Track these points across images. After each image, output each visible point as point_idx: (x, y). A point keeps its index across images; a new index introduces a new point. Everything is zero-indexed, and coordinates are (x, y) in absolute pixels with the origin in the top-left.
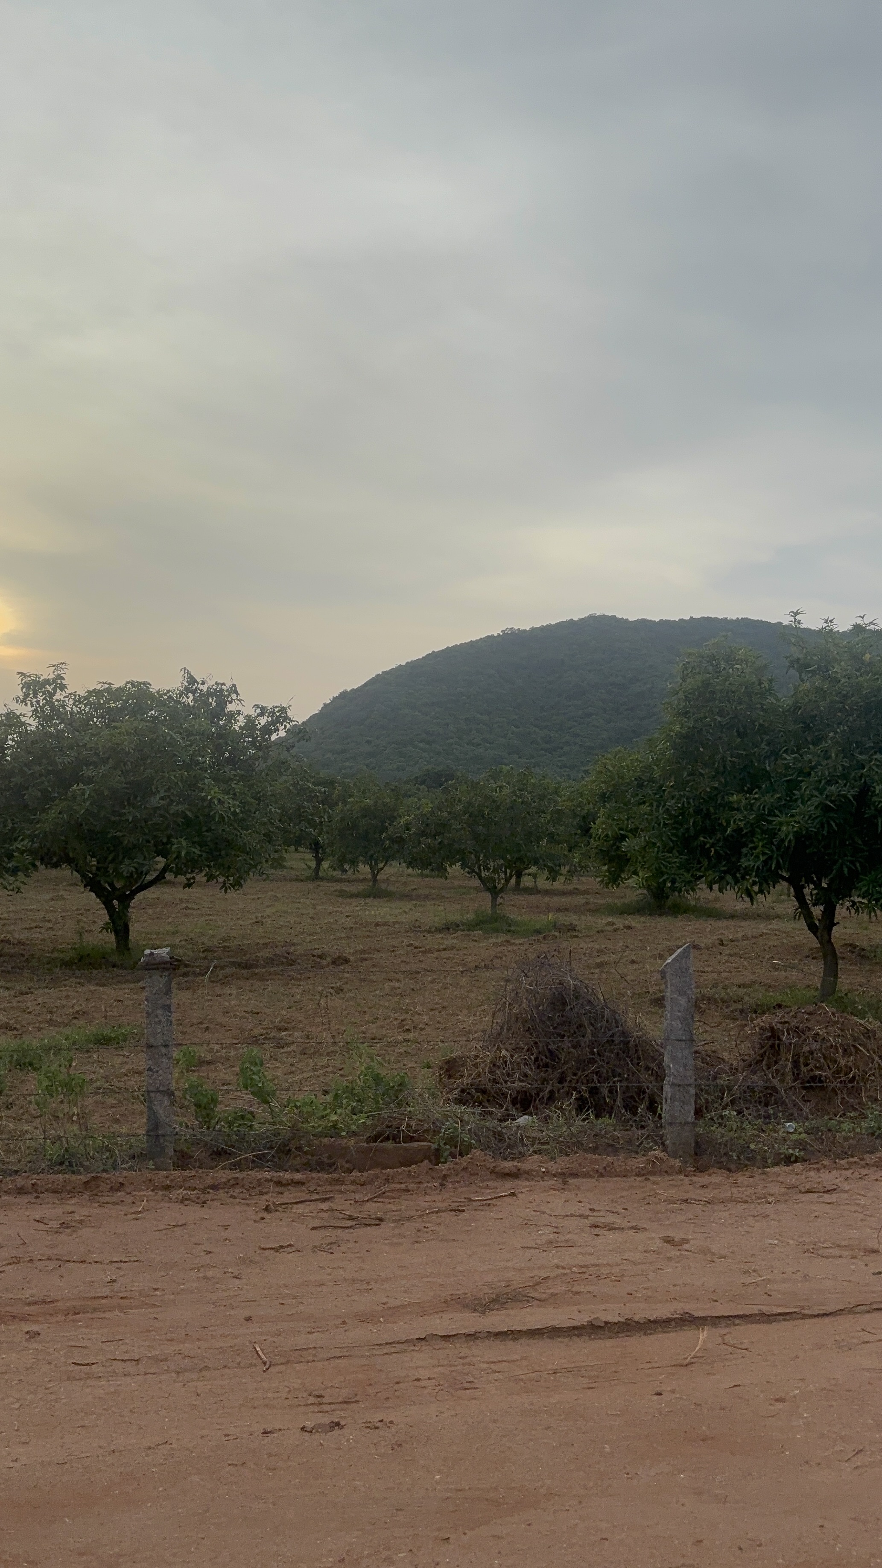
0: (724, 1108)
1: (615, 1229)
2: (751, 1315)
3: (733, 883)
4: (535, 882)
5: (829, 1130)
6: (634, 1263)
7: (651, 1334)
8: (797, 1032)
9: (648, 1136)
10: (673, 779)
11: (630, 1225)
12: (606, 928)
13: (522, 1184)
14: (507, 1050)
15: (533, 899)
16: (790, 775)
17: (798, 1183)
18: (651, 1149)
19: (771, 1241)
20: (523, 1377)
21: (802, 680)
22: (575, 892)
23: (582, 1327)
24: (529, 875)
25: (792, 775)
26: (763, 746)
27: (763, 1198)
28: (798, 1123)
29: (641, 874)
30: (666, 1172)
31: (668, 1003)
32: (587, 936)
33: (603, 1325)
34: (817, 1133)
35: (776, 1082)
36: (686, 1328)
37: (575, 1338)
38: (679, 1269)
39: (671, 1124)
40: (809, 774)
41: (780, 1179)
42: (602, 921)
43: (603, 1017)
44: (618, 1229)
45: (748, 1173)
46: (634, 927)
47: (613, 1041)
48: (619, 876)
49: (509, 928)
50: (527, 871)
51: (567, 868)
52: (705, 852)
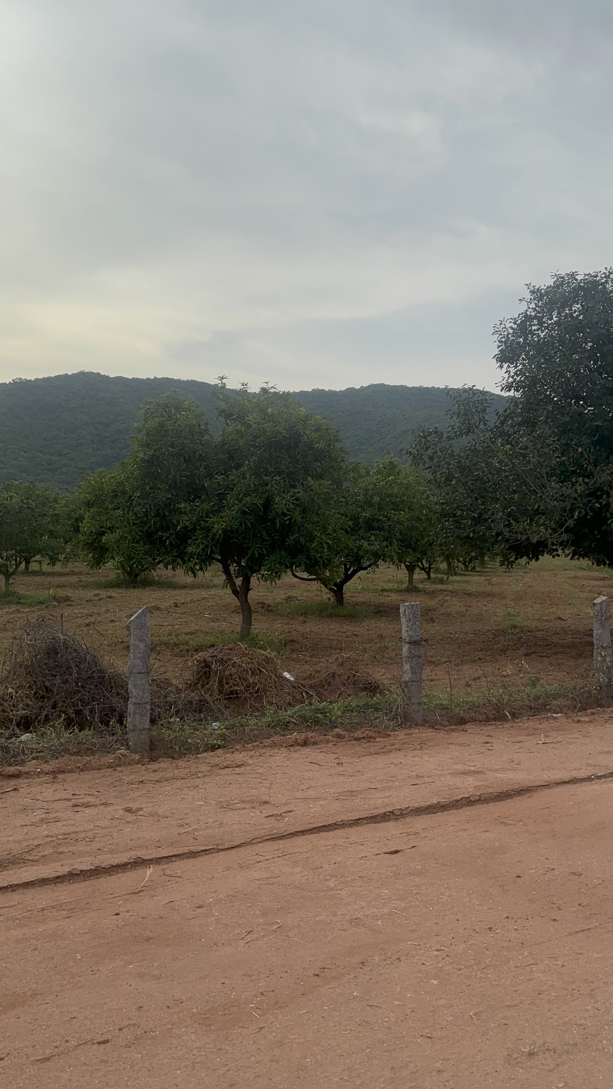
0: (171, 717)
1: (91, 806)
2: (183, 854)
3: (182, 564)
4: (40, 567)
5: (242, 726)
6: (103, 828)
7: (114, 875)
8: (222, 661)
9: (117, 740)
10: (139, 492)
11: (101, 802)
12: (94, 598)
13: (22, 782)
14: (13, 688)
15: (38, 579)
16: (220, 490)
17: (219, 762)
18: (119, 749)
19: (198, 803)
20: (19, 916)
21: (227, 425)
22: (72, 573)
23: (65, 876)
24: (36, 561)
25: (221, 490)
26: (201, 469)
27: (195, 775)
28: (220, 722)
29: (116, 559)
30: (129, 764)
31: (131, 649)
32: (79, 604)
33: (79, 872)
34: (233, 728)
35: (207, 697)
36: (137, 868)
37: (58, 885)
38: (135, 829)
39: (133, 731)
40: (233, 489)
41: (208, 761)
42: (90, 594)
43: (86, 660)
44: (93, 805)
45: (185, 759)
46: (114, 597)
47: (93, 677)
48: (101, 561)
49: (19, 600)
50: (34, 559)
51: (64, 556)
52: (162, 542)
